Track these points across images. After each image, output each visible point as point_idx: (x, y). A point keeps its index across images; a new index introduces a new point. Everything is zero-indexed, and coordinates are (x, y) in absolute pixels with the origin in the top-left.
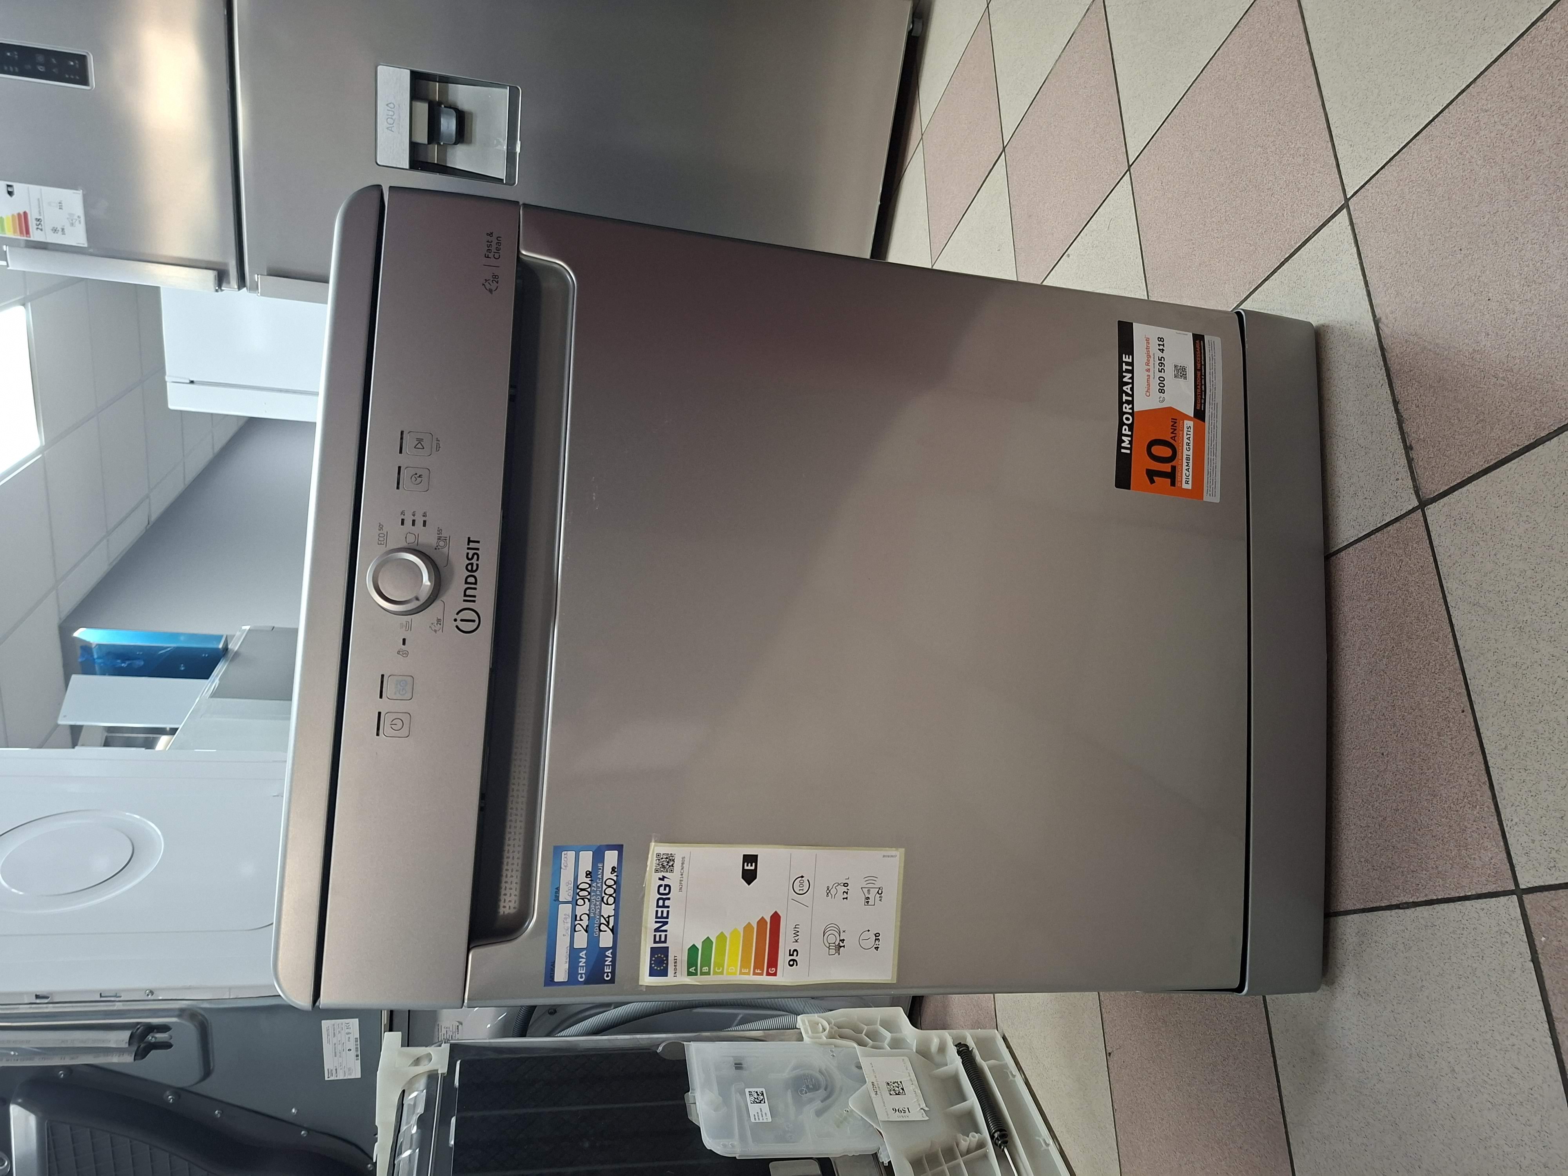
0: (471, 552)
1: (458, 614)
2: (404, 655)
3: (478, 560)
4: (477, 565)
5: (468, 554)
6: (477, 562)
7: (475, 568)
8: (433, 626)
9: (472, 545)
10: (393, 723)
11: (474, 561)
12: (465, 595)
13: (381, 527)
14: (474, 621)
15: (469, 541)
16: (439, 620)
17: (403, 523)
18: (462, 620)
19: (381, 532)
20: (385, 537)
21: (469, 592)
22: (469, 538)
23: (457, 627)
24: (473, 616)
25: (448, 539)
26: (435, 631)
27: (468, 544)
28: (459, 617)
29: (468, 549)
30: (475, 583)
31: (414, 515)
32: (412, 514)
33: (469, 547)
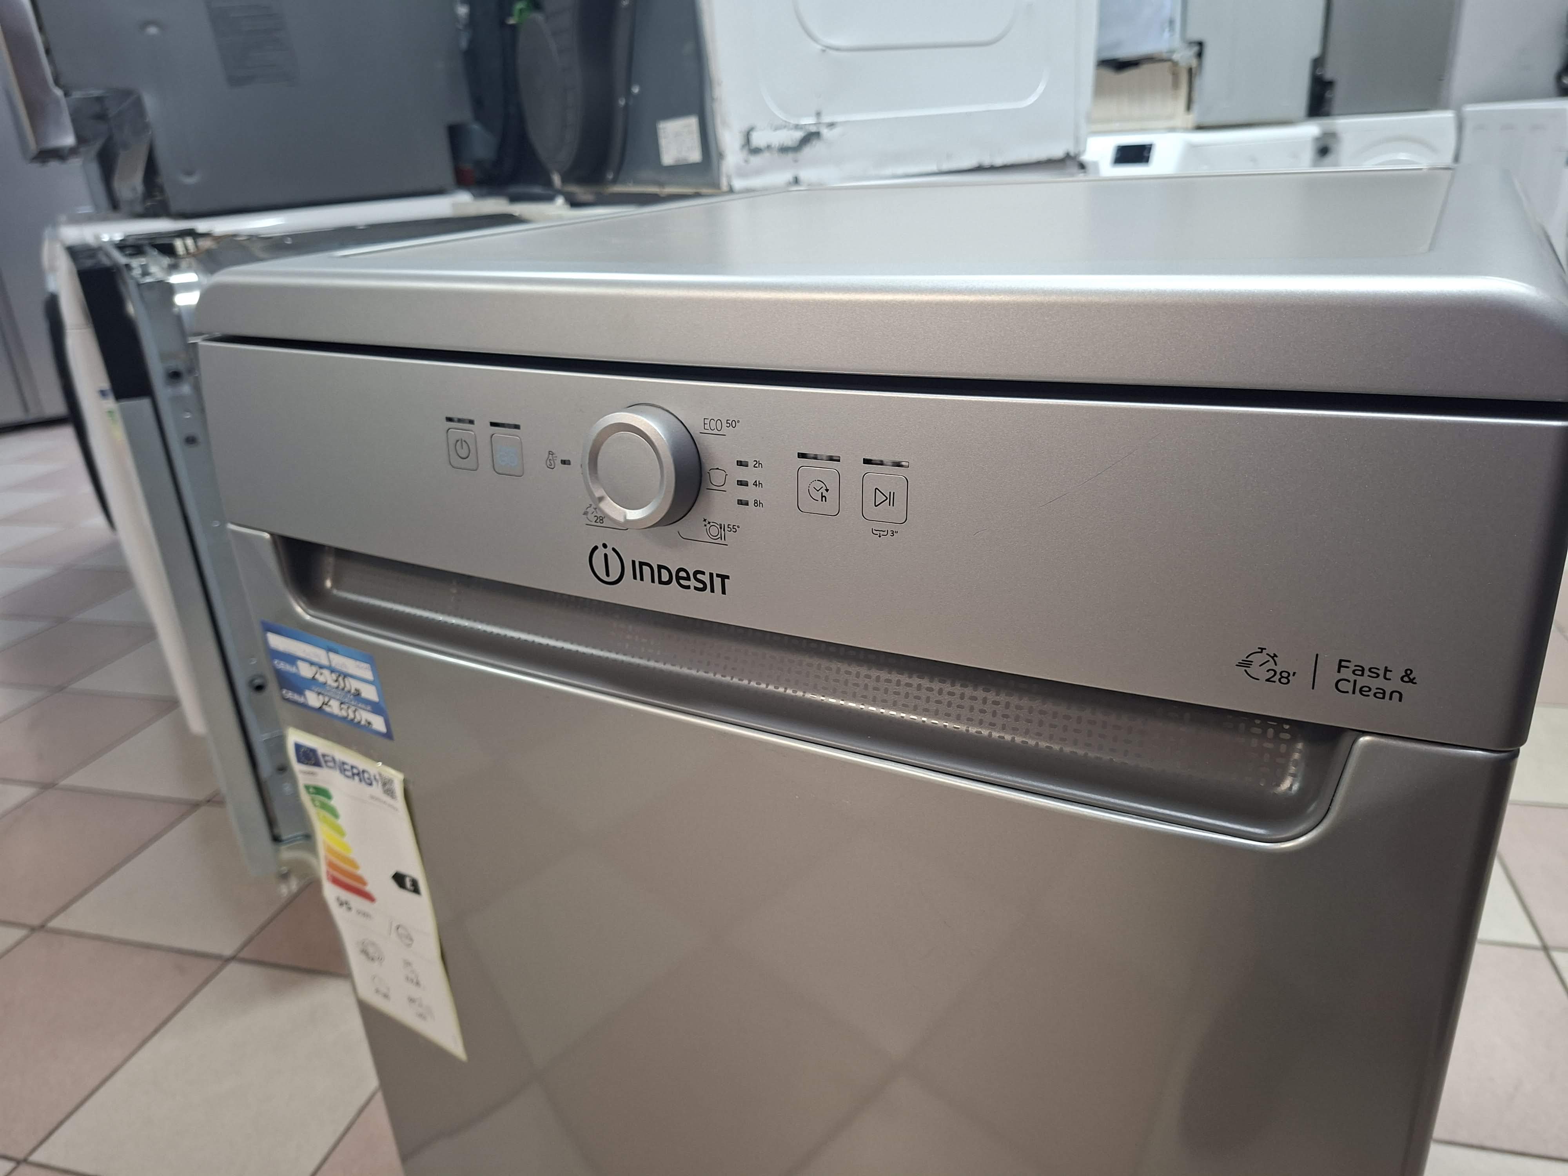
0: (706, 578)
1: (614, 550)
2: (547, 462)
3: (696, 588)
4: (688, 587)
5: (703, 573)
6: (692, 588)
7: (682, 582)
8: (592, 509)
9: (717, 581)
10: (464, 443)
11: (693, 583)
12: (641, 564)
13: (732, 424)
14: (608, 575)
15: (724, 578)
16: (601, 519)
17: (740, 463)
18: (606, 556)
19: (725, 424)
20: (716, 432)
21: (647, 571)
22: (728, 577)
23: (596, 548)
24: (614, 575)
25: (723, 542)
26: (586, 513)
27: (718, 575)
28: (609, 551)
29: (711, 575)
30: (661, 582)
31: (755, 484)
32: (756, 482)
33: (715, 576)
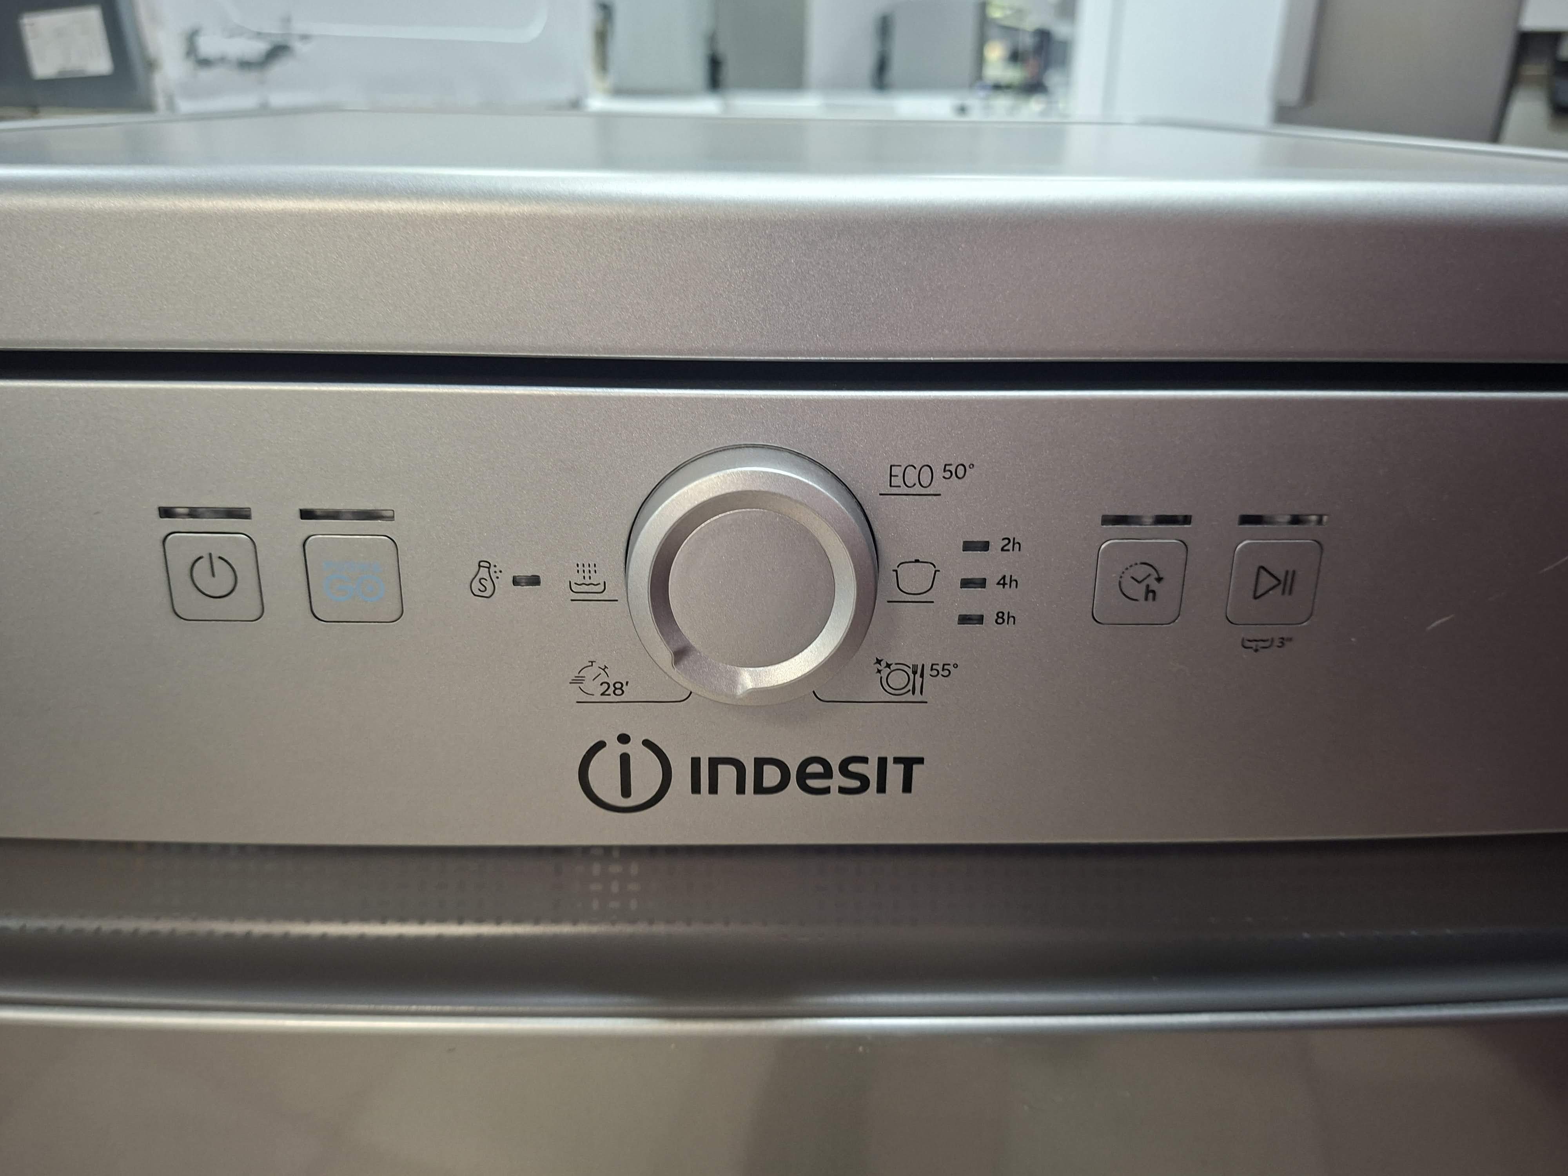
0: (870, 771)
1: (647, 743)
2: (476, 585)
3: (843, 790)
4: (825, 791)
5: (864, 760)
6: (834, 789)
7: (812, 783)
8: (595, 670)
9: (895, 773)
10: (217, 563)
11: (838, 780)
12: (714, 763)
13: (953, 472)
14: (626, 791)
15: (909, 764)
16: (619, 688)
17: (968, 546)
18: (625, 759)
19: (939, 473)
20: (918, 489)
21: (727, 774)
22: (920, 761)
23: (600, 745)
24: (642, 791)
25: (918, 697)
26: (578, 680)
27: (897, 760)
28: (635, 749)
29: (882, 762)
30: (759, 789)
31: (1002, 582)
32: (1004, 577)
33: (890, 761)
